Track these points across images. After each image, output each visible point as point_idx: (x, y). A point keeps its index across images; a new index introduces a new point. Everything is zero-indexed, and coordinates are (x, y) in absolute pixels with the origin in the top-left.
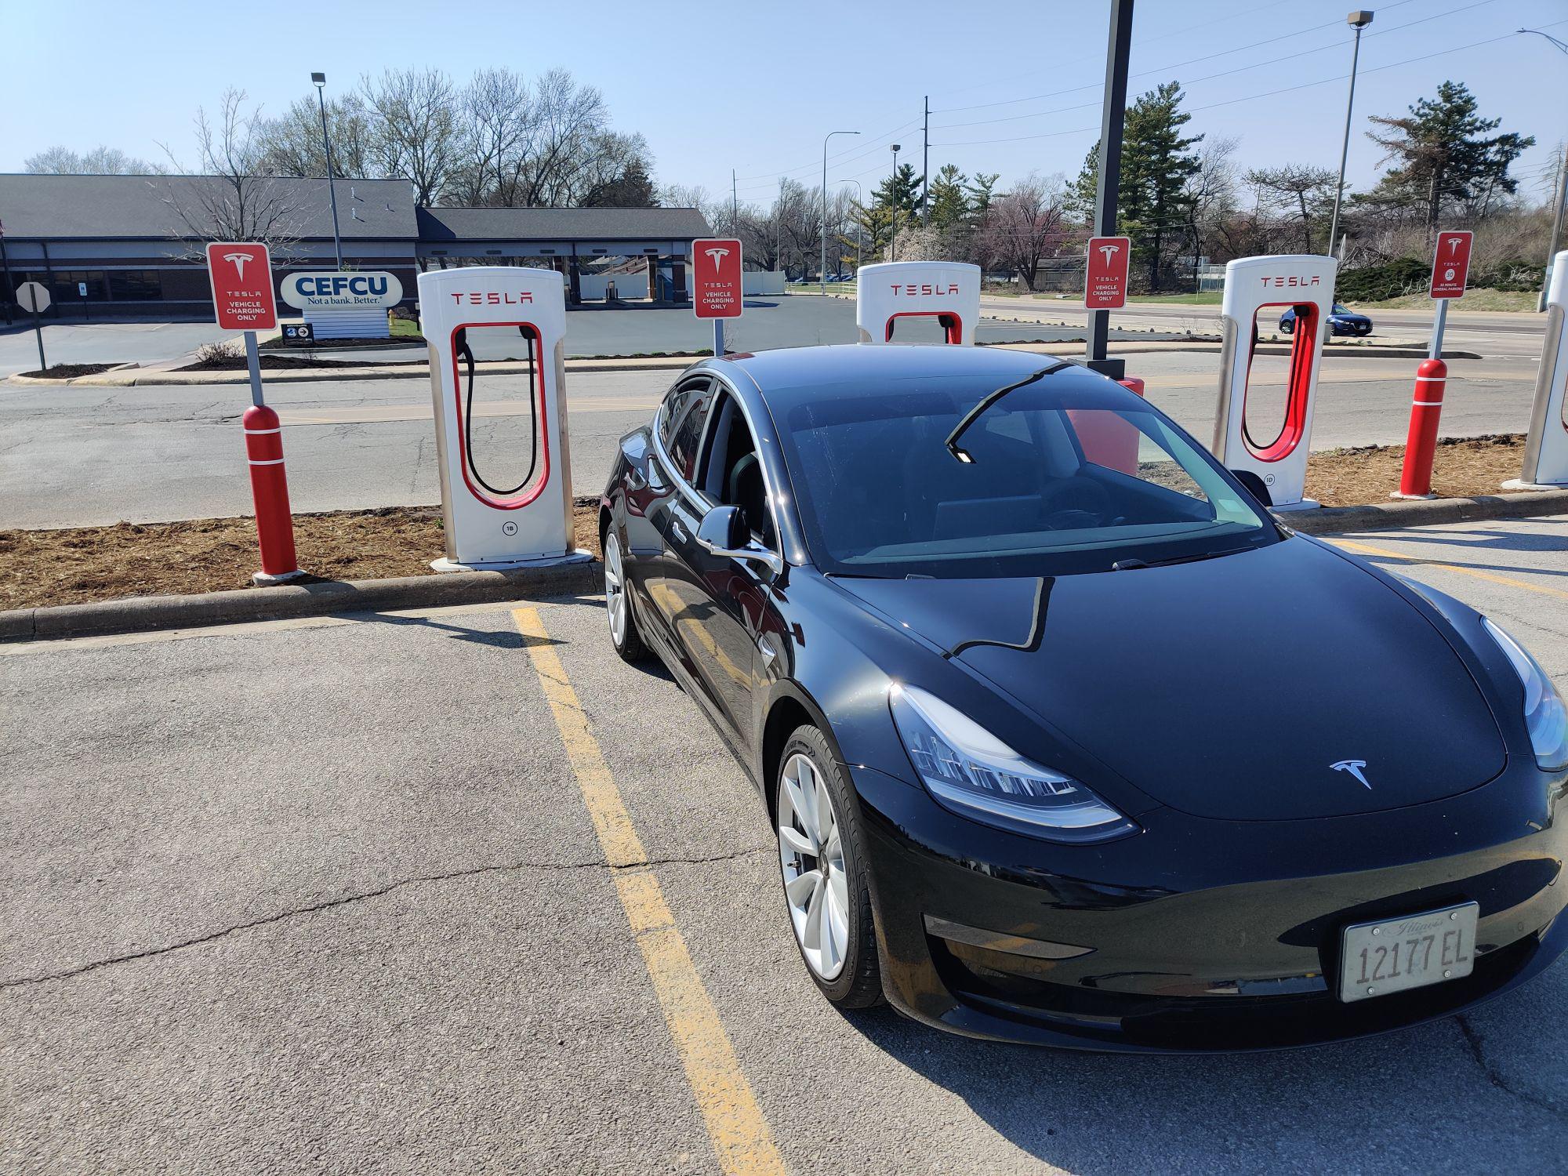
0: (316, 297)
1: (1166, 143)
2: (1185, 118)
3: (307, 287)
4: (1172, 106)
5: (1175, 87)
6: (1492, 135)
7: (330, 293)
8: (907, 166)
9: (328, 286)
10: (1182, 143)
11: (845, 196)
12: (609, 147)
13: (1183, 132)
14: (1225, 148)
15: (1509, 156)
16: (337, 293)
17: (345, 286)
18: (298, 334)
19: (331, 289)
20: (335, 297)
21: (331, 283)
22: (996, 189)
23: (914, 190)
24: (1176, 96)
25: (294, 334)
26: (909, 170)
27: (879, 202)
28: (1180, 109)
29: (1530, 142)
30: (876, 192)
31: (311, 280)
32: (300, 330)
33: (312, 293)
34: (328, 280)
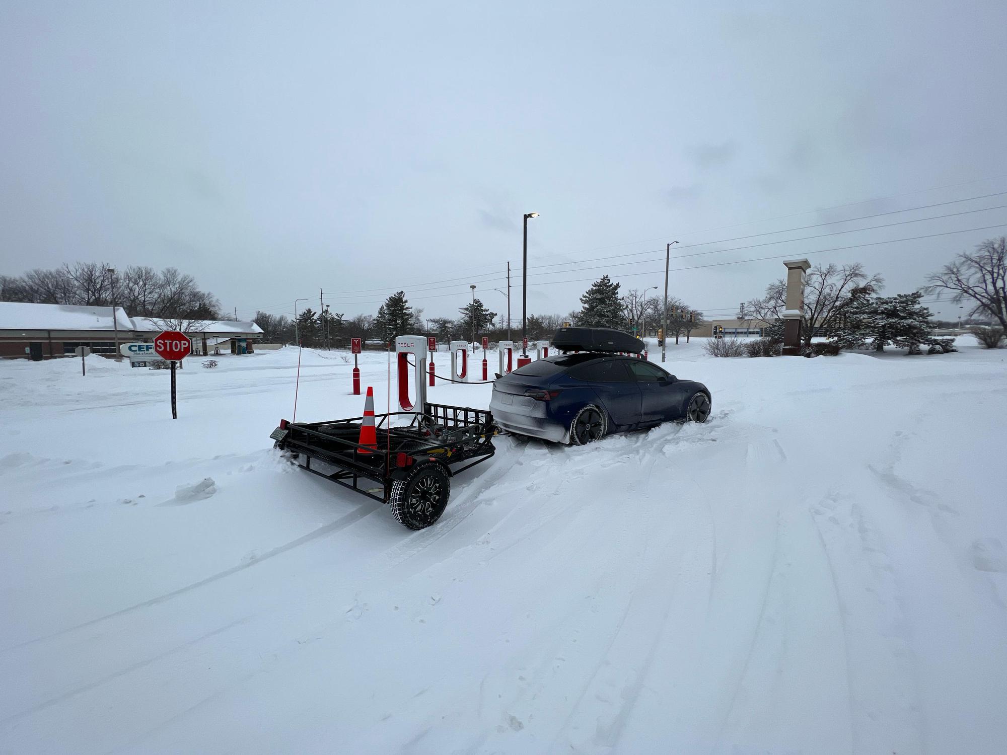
0: (138, 352)
1: (402, 308)
3: (133, 348)
4: (402, 298)
5: (402, 292)
6: (487, 313)
7: (144, 351)
8: (309, 309)
9: (143, 348)
10: (407, 308)
12: (196, 296)
14: (420, 311)
15: (492, 318)
16: (148, 350)
17: (151, 348)
19: (145, 349)
20: (147, 352)
21: (145, 347)
22: (344, 318)
24: (403, 295)
28: (404, 299)
29: (496, 314)
31: (136, 346)
33: (136, 351)
34: (144, 346)
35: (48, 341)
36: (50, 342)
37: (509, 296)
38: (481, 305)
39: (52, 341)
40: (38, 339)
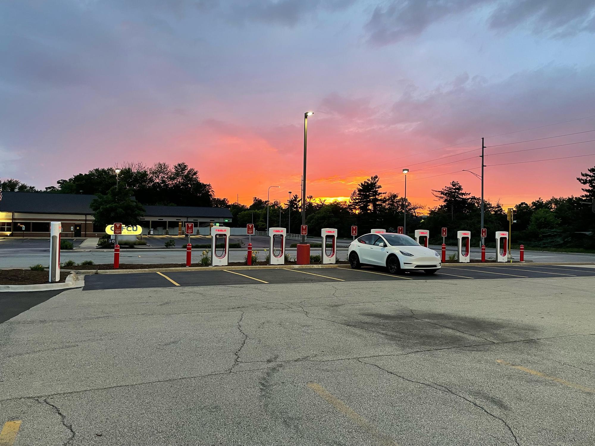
1: (375, 193)
2: (380, 187)
4: (376, 183)
5: (376, 177)
6: (468, 197)
10: (380, 194)
11: (276, 204)
13: (380, 190)
17: (125, 229)
18: (112, 242)
23: (299, 203)
24: (377, 180)
25: (111, 242)
26: (297, 197)
27: (287, 207)
28: (378, 184)
30: (286, 203)
32: (113, 241)
35: (85, 222)
36: (86, 223)
37: (482, 177)
38: (460, 188)
39: (87, 222)
40: (79, 220)
